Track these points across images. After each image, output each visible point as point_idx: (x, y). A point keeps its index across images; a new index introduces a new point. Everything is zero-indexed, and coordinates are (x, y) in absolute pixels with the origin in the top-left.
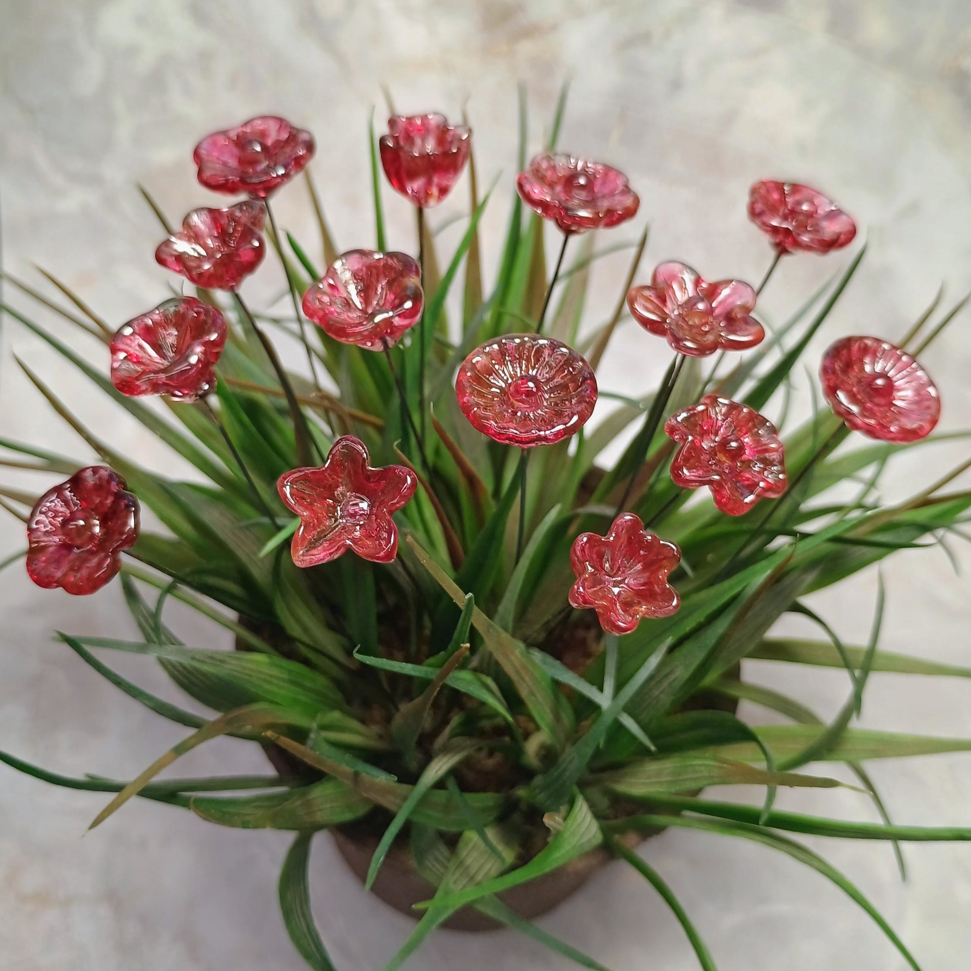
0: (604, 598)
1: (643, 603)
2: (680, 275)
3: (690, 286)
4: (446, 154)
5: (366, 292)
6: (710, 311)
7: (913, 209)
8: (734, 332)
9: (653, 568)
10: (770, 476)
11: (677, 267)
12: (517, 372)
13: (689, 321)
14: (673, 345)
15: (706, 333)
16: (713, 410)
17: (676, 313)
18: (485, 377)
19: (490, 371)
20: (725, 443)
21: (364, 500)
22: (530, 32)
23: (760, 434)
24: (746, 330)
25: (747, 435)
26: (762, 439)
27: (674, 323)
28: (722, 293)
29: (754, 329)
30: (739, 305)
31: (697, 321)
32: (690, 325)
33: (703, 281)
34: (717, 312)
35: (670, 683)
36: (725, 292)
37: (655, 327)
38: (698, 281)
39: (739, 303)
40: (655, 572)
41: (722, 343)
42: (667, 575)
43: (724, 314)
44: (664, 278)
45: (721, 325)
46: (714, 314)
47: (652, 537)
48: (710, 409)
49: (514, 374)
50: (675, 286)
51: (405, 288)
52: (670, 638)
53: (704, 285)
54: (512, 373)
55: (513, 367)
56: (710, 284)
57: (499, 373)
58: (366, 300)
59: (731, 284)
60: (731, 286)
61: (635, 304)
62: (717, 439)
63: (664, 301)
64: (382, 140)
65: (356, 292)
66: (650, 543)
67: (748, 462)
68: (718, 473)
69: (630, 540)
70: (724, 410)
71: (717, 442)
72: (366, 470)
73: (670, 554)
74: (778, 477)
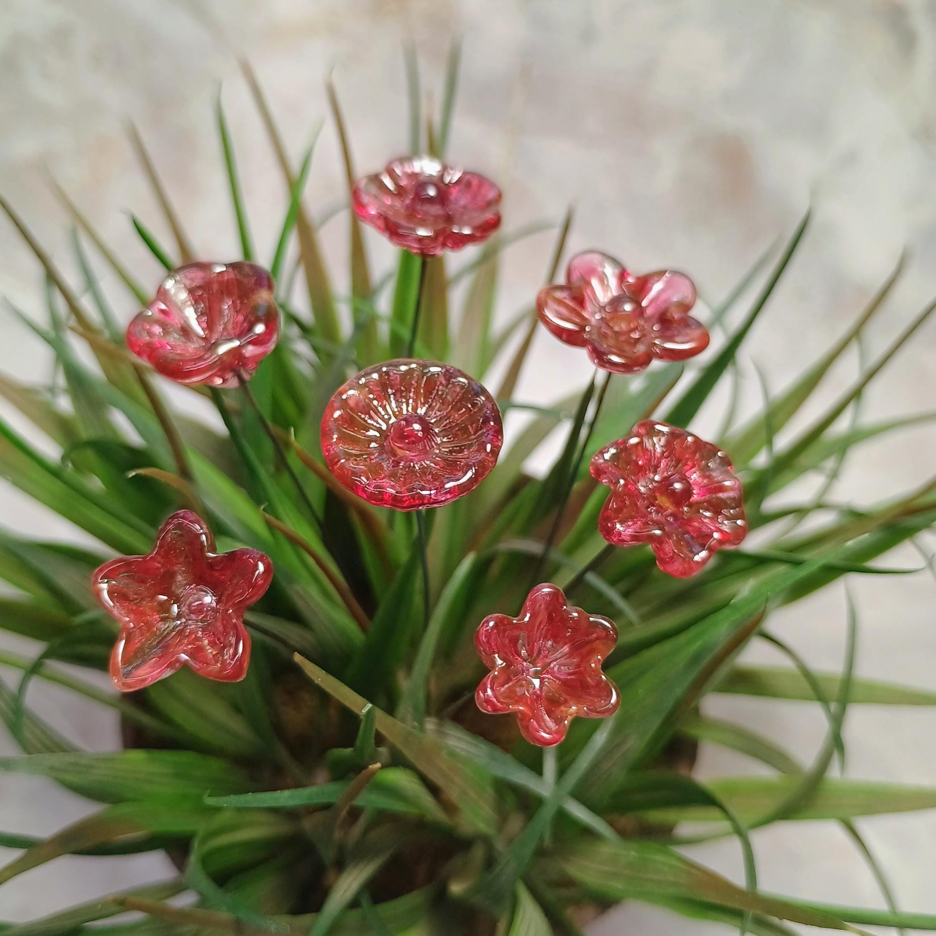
0: (520, 700)
1: (571, 703)
2: (600, 269)
3: (613, 282)
5: (209, 316)
6: (640, 311)
8: (671, 339)
9: (585, 650)
10: (726, 522)
11: (596, 258)
12: (402, 409)
13: (614, 325)
14: (595, 361)
15: (637, 341)
16: (650, 440)
17: (598, 317)
18: (360, 417)
19: (368, 409)
20: (666, 483)
21: (208, 593)
23: (709, 467)
24: (687, 335)
25: (694, 469)
26: (714, 474)
27: (595, 331)
28: (653, 288)
29: (696, 333)
30: (676, 302)
31: (624, 326)
32: (616, 332)
33: (628, 274)
34: (649, 312)
36: (657, 287)
37: (571, 338)
38: (622, 276)
39: (675, 299)
40: (586, 658)
41: (658, 353)
42: (601, 662)
43: (657, 316)
44: (581, 275)
45: (654, 328)
46: (645, 315)
47: (578, 614)
48: (645, 440)
49: (398, 411)
50: (595, 282)
51: (255, 308)
53: (631, 280)
54: (396, 410)
55: (397, 401)
56: (638, 279)
57: (378, 410)
58: (210, 327)
59: (664, 277)
60: (664, 278)
61: (545, 310)
62: (657, 478)
63: (581, 303)
65: (196, 316)
66: (577, 622)
67: (697, 506)
68: (659, 525)
69: (550, 618)
70: (663, 440)
71: (656, 482)
72: (206, 557)
73: (604, 634)
74: (736, 523)
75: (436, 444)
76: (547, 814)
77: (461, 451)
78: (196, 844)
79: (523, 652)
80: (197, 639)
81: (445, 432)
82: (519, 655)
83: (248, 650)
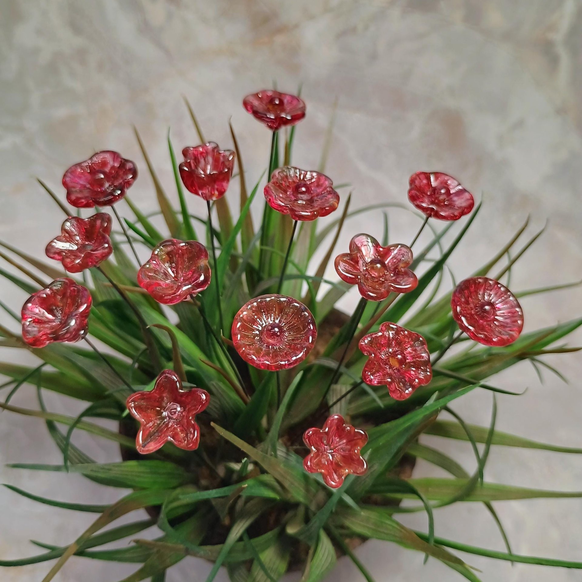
0: (323, 466)
1: (346, 468)
3: (372, 251)
4: (221, 173)
6: (384, 267)
7: (520, 124)
8: (400, 283)
10: (422, 373)
11: (364, 238)
13: (372, 273)
15: (383, 282)
16: (387, 333)
17: (365, 269)
18: (249, 325)
19: (253, 320)
20: (394, 354)
21: (178, 406)
22: (281, 30)
23: (416, 345)
24: (407, 280)
25: (408, 346)
26: (418, 350)
28: (392, 253)
29: (411, 279)
30: (403, 260)
31: (377, 274)
32: (373, 277)
33: (380, 246)
34: (389, 266)
35: (371, 473)
36: (394, 252)
37: (351, 281)
38: (377, 247)
40: (353, 448)
41: (392, 290)
42: (360, 450)
43: (393, 268)
45: (392, 275)
46: (387, 268)
47: (350, 428)
48: (385, 332)
50: (364, 250)
52: (371, 449)
53: (382, 249)
55: (266, 315)
56: (385, 249)
57: (257, 320)
59: (398, 248)
61: (340, 267)
62: (390, 351)
63: (357, 262)
64: (181, 166)
66: (349, 432)
67: (409, 365)
68: (390, 376)
69: (338, 429)
70: (393, 332)
71: (390, 353)
72: (179, 392)
73: (360, 437)
74: (427, 373)
75: (286, 336)
76: (335, 499)
77: (298, 339)
78: (163, 507)
79: (325, 442)
80: (175, 428)
81: (289, 330)
82: (323, 443)
83: (199, 435)
